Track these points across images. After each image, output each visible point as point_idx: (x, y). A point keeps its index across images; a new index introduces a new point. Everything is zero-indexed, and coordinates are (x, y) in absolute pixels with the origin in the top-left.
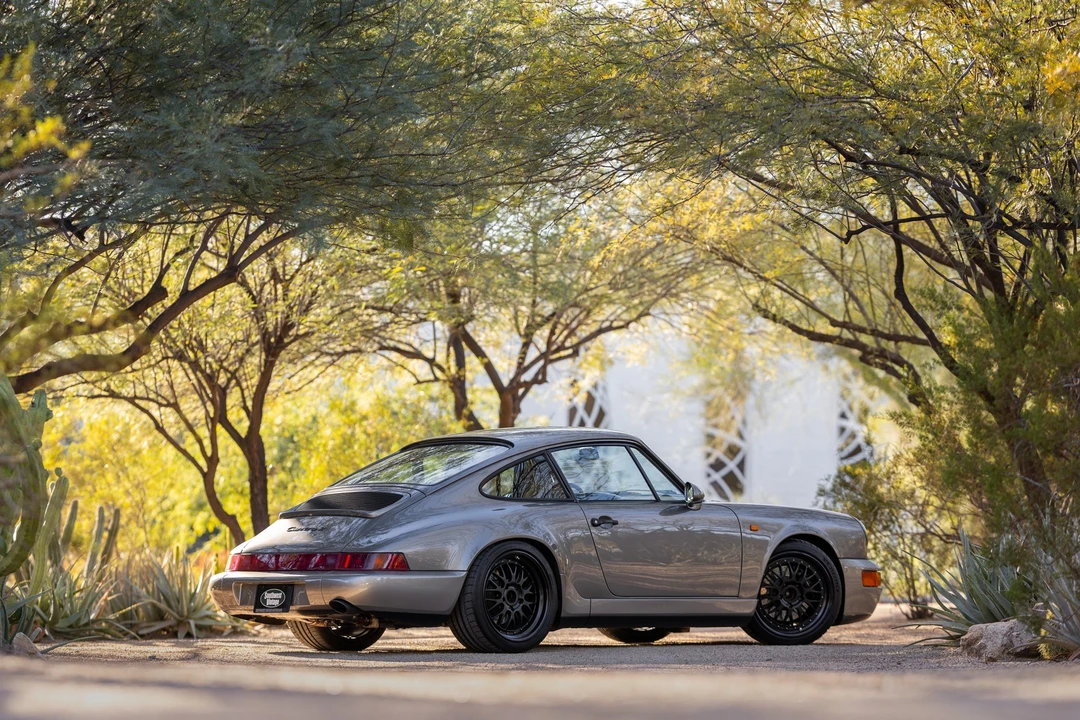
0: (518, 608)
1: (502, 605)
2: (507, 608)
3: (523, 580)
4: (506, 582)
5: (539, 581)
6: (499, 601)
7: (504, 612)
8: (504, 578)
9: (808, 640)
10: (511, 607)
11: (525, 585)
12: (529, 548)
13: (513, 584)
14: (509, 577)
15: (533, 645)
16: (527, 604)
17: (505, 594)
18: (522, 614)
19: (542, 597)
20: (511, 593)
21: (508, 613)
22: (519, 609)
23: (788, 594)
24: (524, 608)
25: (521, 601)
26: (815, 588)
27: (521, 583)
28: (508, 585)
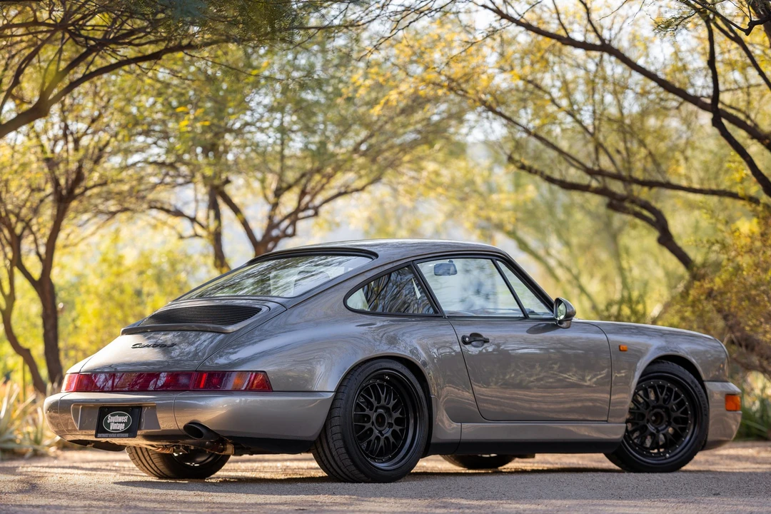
0: (388, 432)
1: (371, 430)
2: (376, 432)
3: (393, 402)
4: (376, 404)
5: (409, 404)
6: (368, 425)
7: (373, 437)
8: (373, 400)
9: (675, 467)
10: (380, 432)
11: (395, 408)
12: (399, 367)
13: (382, 407)
14: (378, 399)
15: (404, 473)
16: (397, 428)
17: (374, 417)
18: (392, 440)
19: (412, 422)
20: (380, 416)
21: (378, 438)
22: (389, 434)
23: (653, 418)
24: (394, 433)
25: (390, 425)
26: (682, 413)
27: (390, 406)
28: (377, 408)
